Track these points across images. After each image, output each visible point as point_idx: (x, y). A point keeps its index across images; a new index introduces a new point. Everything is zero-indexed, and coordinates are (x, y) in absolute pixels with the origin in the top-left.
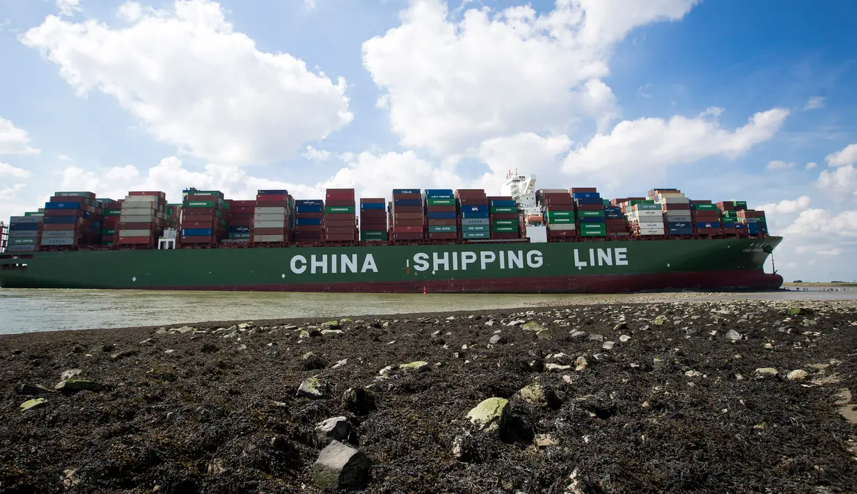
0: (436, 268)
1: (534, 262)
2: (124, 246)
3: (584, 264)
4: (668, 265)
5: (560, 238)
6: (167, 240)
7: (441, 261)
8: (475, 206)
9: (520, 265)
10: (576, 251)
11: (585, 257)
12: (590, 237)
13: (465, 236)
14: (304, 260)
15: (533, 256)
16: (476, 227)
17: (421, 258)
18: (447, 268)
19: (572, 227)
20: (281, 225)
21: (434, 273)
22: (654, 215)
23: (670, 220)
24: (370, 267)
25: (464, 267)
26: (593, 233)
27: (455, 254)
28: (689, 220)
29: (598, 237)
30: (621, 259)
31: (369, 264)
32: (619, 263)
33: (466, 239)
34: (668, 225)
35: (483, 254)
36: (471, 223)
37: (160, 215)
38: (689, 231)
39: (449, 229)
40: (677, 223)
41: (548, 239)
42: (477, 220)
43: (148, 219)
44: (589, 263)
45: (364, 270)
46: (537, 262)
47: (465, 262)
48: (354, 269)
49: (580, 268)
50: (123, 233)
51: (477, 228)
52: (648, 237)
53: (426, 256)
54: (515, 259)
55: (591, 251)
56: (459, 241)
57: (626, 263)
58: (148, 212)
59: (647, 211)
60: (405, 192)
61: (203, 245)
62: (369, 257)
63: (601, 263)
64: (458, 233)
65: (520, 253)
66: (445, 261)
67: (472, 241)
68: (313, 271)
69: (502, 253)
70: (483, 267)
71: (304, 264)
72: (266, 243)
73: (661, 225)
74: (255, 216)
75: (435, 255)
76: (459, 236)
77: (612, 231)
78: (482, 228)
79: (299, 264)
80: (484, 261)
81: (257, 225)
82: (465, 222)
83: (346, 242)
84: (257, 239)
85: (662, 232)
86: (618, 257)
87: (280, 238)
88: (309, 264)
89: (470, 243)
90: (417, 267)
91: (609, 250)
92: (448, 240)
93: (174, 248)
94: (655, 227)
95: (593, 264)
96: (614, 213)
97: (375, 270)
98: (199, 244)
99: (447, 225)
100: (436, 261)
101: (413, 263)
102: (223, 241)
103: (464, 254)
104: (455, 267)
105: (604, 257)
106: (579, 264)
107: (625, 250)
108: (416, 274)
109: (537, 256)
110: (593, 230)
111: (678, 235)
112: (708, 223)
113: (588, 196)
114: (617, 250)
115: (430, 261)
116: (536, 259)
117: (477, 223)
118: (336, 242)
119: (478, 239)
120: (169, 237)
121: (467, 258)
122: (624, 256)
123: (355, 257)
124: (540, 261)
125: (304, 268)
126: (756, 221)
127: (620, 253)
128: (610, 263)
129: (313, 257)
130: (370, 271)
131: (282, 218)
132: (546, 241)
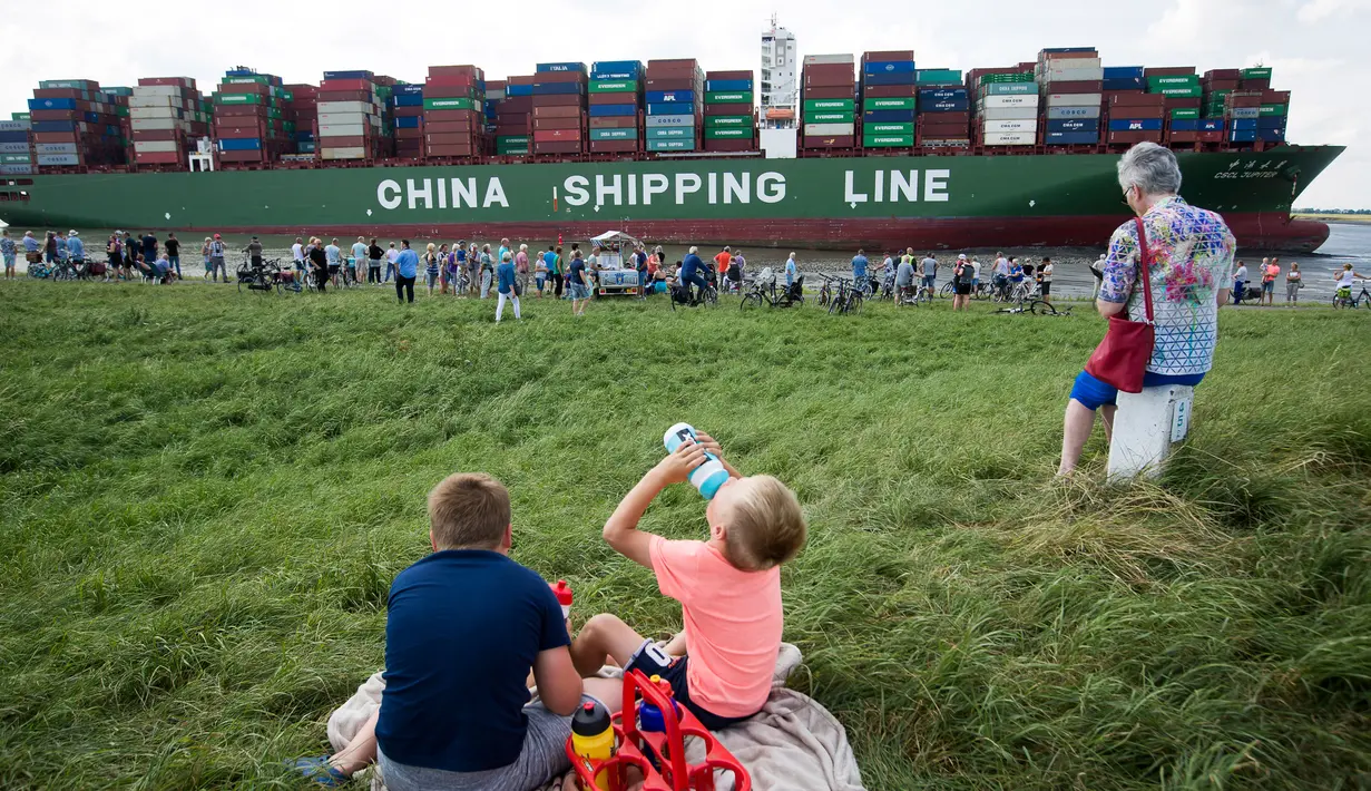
0: (600, 201)
1: (769, 192)
2: (143, 166)
3: (863, 198)
4: (1032, 203)
5: (823, 149)
6: (201, 158)
7: (609, 190)
8: (669, 92)
9: (744, 198)
10: (849, 175)
11: (865, 185)
12: (882, 149)
13: (650, 146)
14: (397, 189)
15: (769, 182)
16: (672, 130)
17: (576, 185)
18: (618, 201)
19: (847, 129)
20: (359, 131)
21: (597, 209)
22: (1018, 104)
23: (1052, 115)
24: (496, 199)
25: (647, 201)
26: (887, 140)
27: (632, 178)
28: (1096, 114)
29: (896, 148)
30: (935, 191)
31: (495, 193)
32: (929, 197)
33: (652, 153)
34: (1044, 124)
35: (680, 178)
36: (663, 124)
37: (190, 116)
38: (1092, 137)
39: (624, 134)
40: (1067, 121)
41: (799, 152)
42: (672, 117)
43: (169, 125)
44: (871, 195)
45: (487, 204)
46: (775, 193)
47: (648, 191)
48: (472, 202)
49: (853, 206)
50: (141, 147)
51: (671, 133)
52: (1001, 150)
53: (584, 182)
54: (736, 188)
55: (879, 175)
56: (640, 155)
57: (944, 197)
58: (167, 112)
59: (1006, 97)
60: (557, 68)
61: (252, 165)
62: (495, 183)
63: (894, 197)
64: (638, 140)
65: (746, 176)
66: (616, 190)
67: (661, 155)
68: (412, 205)
69: (712, 177)
70: (680, 200)
71: (398, 194)
72: (339, 160)
73: (1032, 125)
74: (320, 117)
75: (600, 179)
76: (642, 146)
77: (928, 136)
78: (680, 132)
79: (390, 194)
80: (680, 190)
81: (323, 132)
82: (651, 121)
83: (460, 157)
84: (327, 154)
85: (1030, 139)
86: (929, 185)
87: (358, 152)
88: (404, 194)
89: (659, 159)
90: (570, 200)
91: (914, 174)
92: (623, 153)
93: (212, 169)
94: (1018, 129)
95: (879, 197)
96: (950, 100)
97: (505, 204)
98: (246, 163)
99: (620, 128)
100: (601, 190)
101: (563, 192)
102: (282, 156)
103: (647, 178)
104: (632, 201)
105: (902, 185)
106: (852, 198)
107: (945, 173)
108: (568, 210)
109: (775, 182)
110: (890, 134)
111: (1065, 146)
112: (1136, 120)
113: (890, 68)
114: (930, 174)
115: (591, 189)
116: (774, 187)
117: (672, 124)
118: (444, 158)
119: (674, 152)
120: (204, 153)
121: (652, 185)
122: (943, 185)
123: (472, 181)
124: (781, 190)
125: (398, 200)
126: (1257, 115)
127: (935, 180)
128: (912, 196)
129: (411, 183)
130: (496, 205)
131: (359, 118)
132: (793, 155)
